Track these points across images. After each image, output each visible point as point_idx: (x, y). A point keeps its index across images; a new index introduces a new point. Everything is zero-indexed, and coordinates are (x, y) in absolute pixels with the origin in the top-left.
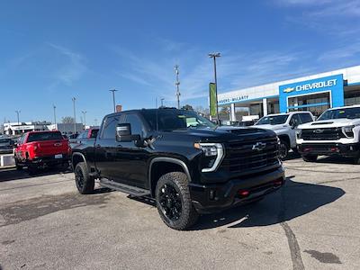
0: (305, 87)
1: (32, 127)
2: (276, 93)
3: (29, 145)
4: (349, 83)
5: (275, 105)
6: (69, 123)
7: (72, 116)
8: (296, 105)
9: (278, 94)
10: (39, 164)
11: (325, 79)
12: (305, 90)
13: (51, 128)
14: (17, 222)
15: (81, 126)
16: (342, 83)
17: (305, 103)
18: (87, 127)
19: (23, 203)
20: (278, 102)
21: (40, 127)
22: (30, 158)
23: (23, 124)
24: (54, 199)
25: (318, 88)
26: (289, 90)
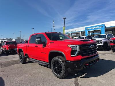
0: (93, 28)
1: (7, 40)
2: (84, 30)
3: (6, 46)
4: (107, 27)
5: (84, 34)
6: (19, 39)
7: (20, 37)
8: (90, 34)
9: (85, 30)
10: (10, 51)
11: (99, 26)
12: (93, 29)
13: (13, 40)
14: (4, 67)
15: (23, 40)
16: (104, 27)
17: (93, 33)
18: (25, 40)
19: (5, 62)
20: (85, 33)
21: (9, 40)
22: (7, 50)
23: (4, 39)
24: (15, 61)
25: (97, 28)
26: (88, 29)
